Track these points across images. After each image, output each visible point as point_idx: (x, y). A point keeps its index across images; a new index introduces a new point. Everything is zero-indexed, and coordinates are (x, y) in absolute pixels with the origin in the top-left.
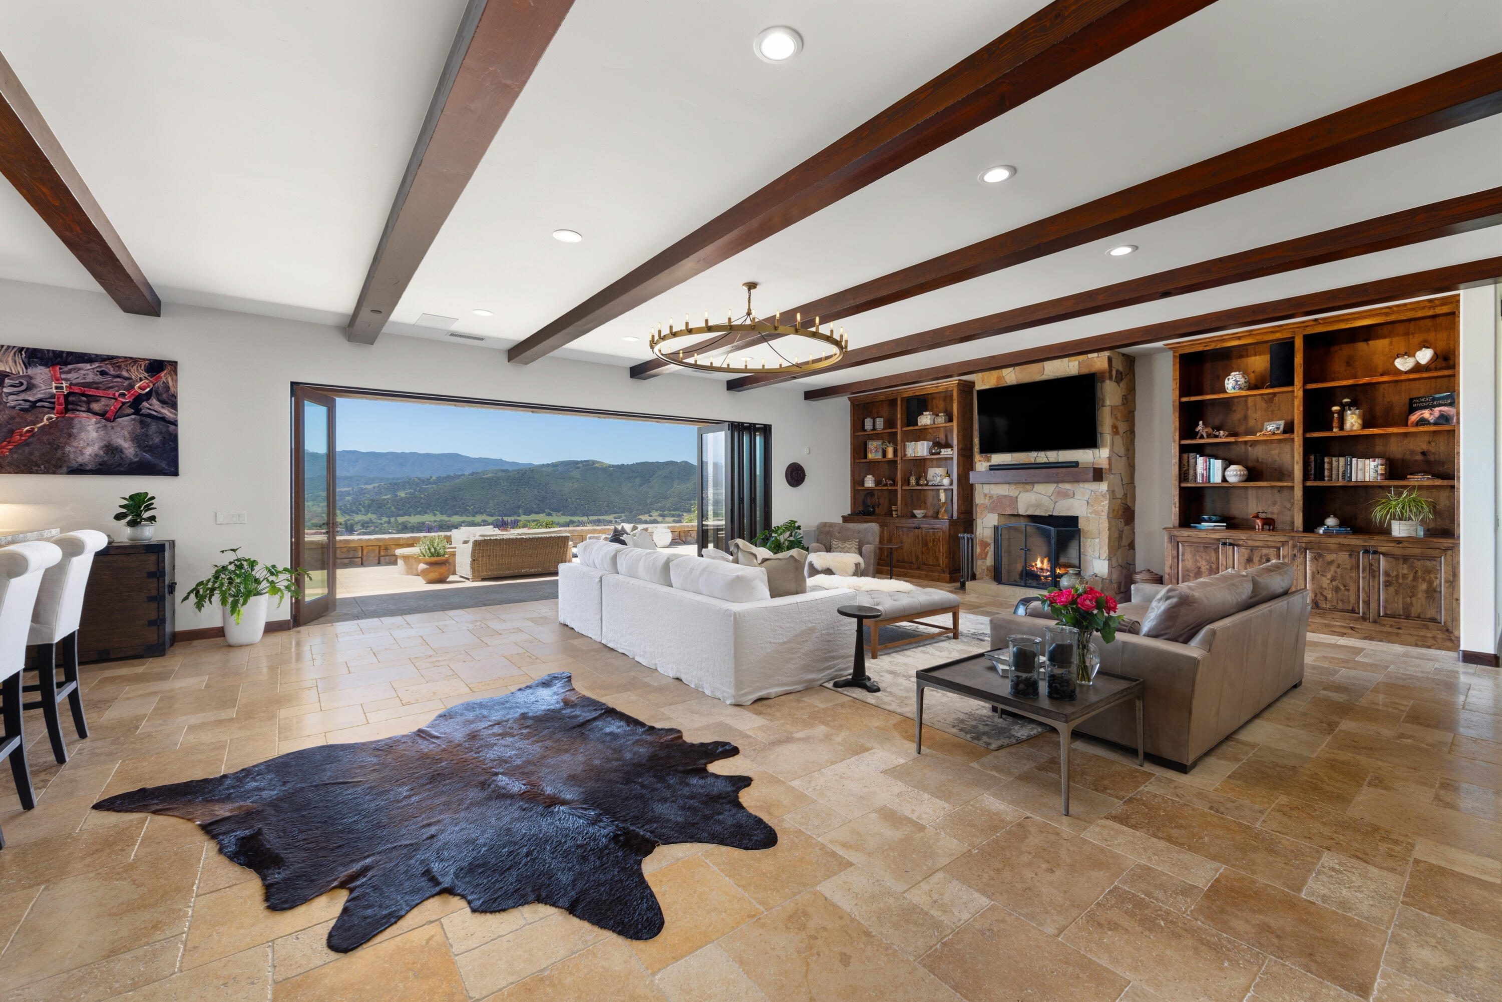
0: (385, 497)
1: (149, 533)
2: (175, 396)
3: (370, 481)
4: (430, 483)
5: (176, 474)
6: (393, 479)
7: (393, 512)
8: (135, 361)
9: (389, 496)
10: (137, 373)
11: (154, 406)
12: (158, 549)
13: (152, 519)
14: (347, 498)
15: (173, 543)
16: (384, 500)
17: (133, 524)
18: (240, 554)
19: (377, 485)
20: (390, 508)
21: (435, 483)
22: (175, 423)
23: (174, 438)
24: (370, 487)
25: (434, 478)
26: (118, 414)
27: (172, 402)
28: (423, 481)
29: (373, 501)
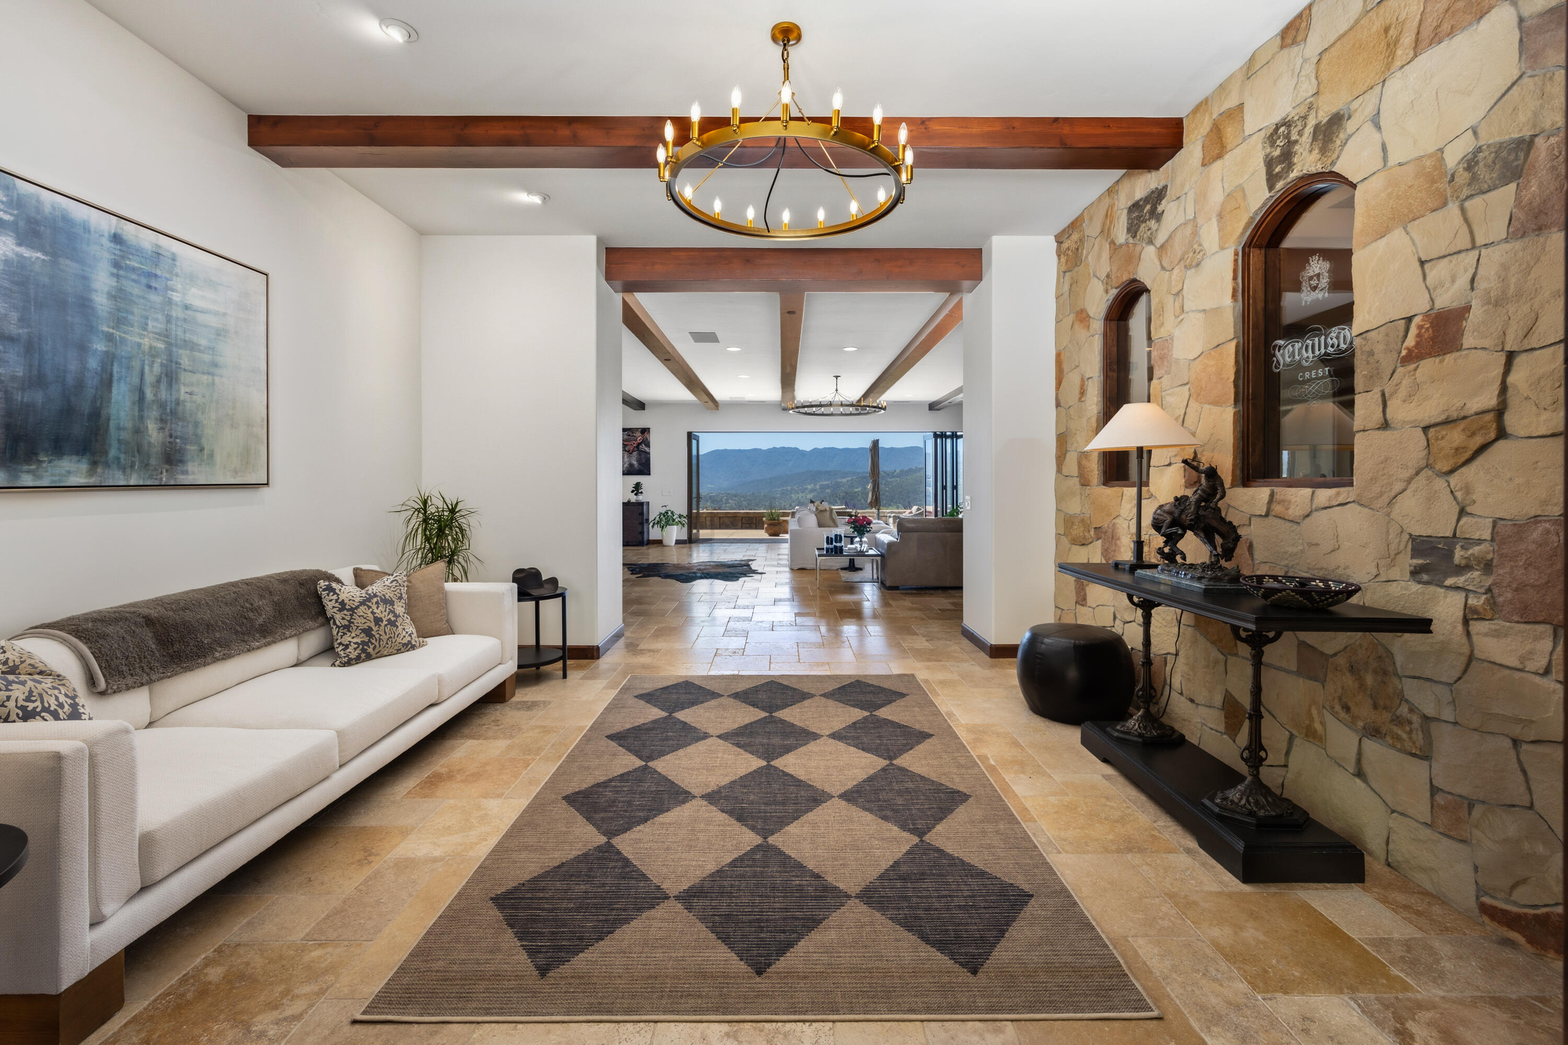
0: (857, 490)
1: (641, 498)
2: (649, 442)
3: (845, 475)
4: (894, 477)
5: (649, 474)
6: (863, 473)
7: (862, 504)
8: (637, 429)
9: (859, 489)
10: (638, 434)
11: (643, 447)
12: (641, 504)
13: (641, 493)
14: (827, 491)
15: (648, 503)
16: (856, 492)
17: (636, 494)
18: (668, 508)
19: (850, 478)
20: (860, 500)
21: (898, 476)
22: (649, 453)
23: (648, 460)
24: (844, 480)
25: (898, 471)
26: (633, 451)
27: (648, 445)
28: (888, 475)
29: (847, 493)
